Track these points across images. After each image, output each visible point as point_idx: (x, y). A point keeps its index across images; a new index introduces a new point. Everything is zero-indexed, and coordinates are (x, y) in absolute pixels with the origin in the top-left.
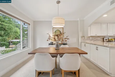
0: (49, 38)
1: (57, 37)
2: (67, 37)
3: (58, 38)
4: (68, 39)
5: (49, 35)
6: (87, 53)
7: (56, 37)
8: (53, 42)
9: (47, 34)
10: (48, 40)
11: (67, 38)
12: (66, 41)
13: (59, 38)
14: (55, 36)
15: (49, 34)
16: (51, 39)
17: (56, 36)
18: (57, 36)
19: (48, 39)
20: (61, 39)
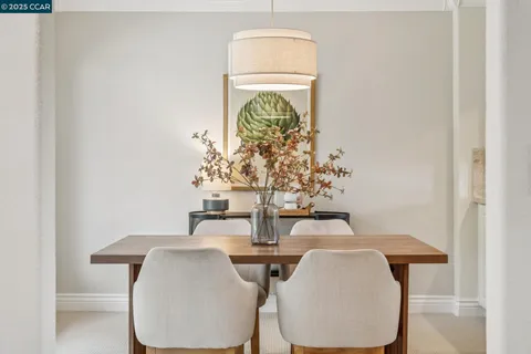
0: (207, 170)
1: (264, 162)
2: (333, 158)
3: (270, 165)
4: (340, 172)
5: (211, 145)
6: (446, 256)
7: (259, 162)
8: (226, 202)
9: (196, 136)
10: (197, 182)
11: (336, 164)
12: (328, 185)
13: (277, 165)
14: (253, 155)
15: (209, 137)
16: (225, 170)
17: (261, 154)
18: (266, 151)
19: (204, 174)
20: (292, 177)
